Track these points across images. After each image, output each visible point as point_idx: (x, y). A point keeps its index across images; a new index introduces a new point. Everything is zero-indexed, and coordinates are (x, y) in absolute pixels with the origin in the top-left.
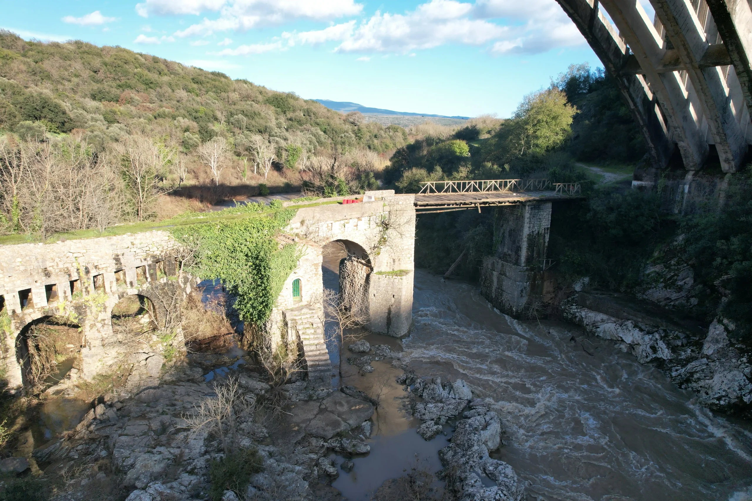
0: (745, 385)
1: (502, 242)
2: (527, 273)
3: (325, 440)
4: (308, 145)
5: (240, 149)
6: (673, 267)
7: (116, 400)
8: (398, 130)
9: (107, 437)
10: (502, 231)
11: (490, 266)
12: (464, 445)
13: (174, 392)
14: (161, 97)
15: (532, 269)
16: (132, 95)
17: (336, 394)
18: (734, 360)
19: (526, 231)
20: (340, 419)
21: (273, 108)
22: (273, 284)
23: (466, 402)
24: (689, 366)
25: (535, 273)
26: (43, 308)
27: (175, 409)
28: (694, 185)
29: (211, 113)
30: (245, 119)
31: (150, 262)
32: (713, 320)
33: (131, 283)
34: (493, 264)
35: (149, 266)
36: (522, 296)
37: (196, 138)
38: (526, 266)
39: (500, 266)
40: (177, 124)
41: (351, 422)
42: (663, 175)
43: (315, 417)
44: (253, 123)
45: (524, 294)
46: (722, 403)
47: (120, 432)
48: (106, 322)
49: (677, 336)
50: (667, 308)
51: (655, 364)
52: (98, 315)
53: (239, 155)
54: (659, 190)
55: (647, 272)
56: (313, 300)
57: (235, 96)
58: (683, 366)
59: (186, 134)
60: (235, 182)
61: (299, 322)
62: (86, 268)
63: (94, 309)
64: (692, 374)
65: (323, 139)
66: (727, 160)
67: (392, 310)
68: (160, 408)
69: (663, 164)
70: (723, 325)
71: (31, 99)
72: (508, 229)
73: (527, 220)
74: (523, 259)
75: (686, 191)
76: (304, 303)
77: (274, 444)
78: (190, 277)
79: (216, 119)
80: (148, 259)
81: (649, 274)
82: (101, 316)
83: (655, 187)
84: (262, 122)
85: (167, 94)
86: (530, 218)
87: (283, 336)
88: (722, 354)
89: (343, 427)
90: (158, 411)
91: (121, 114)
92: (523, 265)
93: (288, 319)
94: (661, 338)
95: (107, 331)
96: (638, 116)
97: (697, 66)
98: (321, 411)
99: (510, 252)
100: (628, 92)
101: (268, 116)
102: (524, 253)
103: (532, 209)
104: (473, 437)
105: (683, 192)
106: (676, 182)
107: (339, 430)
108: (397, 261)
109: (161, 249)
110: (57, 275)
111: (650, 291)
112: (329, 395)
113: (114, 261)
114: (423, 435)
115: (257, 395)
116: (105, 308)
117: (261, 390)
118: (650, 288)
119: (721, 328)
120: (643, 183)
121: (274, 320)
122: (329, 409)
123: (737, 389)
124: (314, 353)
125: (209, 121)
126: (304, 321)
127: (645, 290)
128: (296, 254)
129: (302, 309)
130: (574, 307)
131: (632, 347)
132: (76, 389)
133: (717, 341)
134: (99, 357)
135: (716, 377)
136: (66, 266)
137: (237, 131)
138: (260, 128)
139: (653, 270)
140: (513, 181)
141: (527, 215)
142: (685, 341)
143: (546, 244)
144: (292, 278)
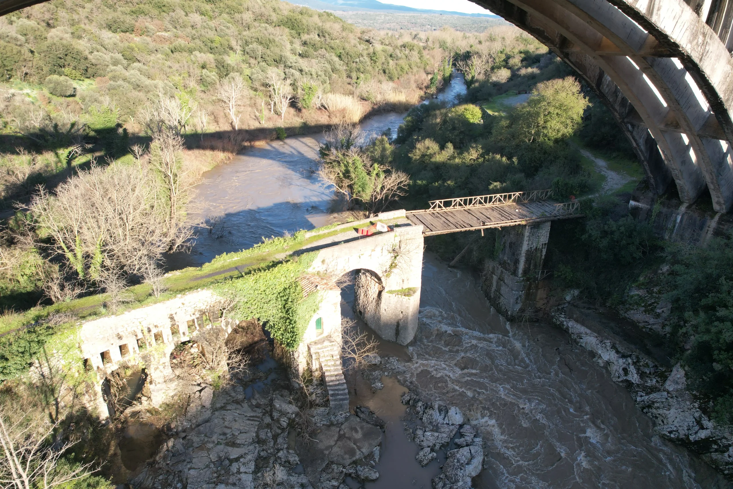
0: (693, 426)
1: (504, 249)
2: (523, 283)
3: (344, 467)
4: (323, 76)
5: (257, 85)
6: (654, 294)
7: (180, 429)
8: (414, 48)
9: (180, 471)
10: (503, 240)
11: (491, 269)
12: (452, 478)
13: (223, 419)
14: (175, 23)
15: (528, 279)
16: (147, 24)
17: (352, 418)
18: (688, 403)
19: (525, 247)
20: (355, 446)
21: (287, 30)
22: (299, 325)
23: (458, 427)
24: (651, 396)
25: (530, 283)
26: (119, 361)
27: (226, 438)
28: (686, 217)
29: (226, 43)
30: (260, 48)
31: (198, 316)
32: (677, 363)
33: (184, 333)
34: (493, 268)
35: (198, 318)
36: (517, 303)
37: (212, 75)
38: (523, 277)
39: (499, 272)
40: (194, 59)
41: (364, 450)
42: (659, 202)
43: (336, 444)
44: (268, 52)
45: (519, 301)
46: (672, 436)
47: (189, 466)
48: (166, 364)
49: (647, 363)
50: (644, 330)
51: (625, 384)
52: (159, 360)
53: (256, 90)
54: (654, 214)
55: (632, 293)
56: (333, 331)
57: (248, 17)
58: (647, 394)
59: (204, 71)
60: (254, 125)
61: (321, 355)
62: (149, 328)
63: (156, 356)
64: (653, 403)
65: (338, 66)
66: (718, 203)
67: (400, 323)
68: (215, 438)
69: (661, 191)
70: (685, 370)
71: (54, 47)
72: (509, 241)
73: (526, 238)
74: (520, 271)
75: (678, 220)
76: (325, 334)
77: (305, 473)
78: (230, 320)
79: (231, 49)
80: (196, 313)
81: (632, 297)
82: (163, 360)
83: (650, 211)
84: (277, 50)
85: (181, 21)
86: (529, 237)
87: (308, 364)
88: (679, 394)
89: (357, 456)
90: (214, 442)
91: (139, 49)
92: (520, 276)
93: (312, 351)
94: (634, 363)
95: (168, 371)
96: (640, 153)
97: (696, 134)
98: (341, 437)
99: (509, 261)
100: (632, 133)
101: (282, 42)
102: (521, 266)
103: (531, 228)
104: (459, 473)
105: (675, 221)
106: (670, 210)
107: (354, 459)
108: (405, 281)
109: (206, 304)
110: (127, 337)
111: (632, 312)
112: (347, 419)
113: (169, 320)
114: (421, 462)
115: (289, 419)
116: (165, 354)
117: (292, 414)
118: (632, 309)
119: (682, 373)
120: (640, 205)
121: (301, 352)
122: (347, 435)
123: (686, 428)
124: (335, 383)
125: (225, 52)
126: (326, 354)
127: (628, 310)
128: (319, 299)
129: (324, 341)
130: (563, 316)
131: (608, 363)
132: (148, 414)
133: (677, 383)
134: (164, 391)
135: (673, 411)
136: (133, 329)
137: (252, 61)
138: (275, 58)
139: (637, 293)
140: (517, 194)
141: (527, 234)
142: (652, 370)
143: (543, 257)
144: (315, 317)
